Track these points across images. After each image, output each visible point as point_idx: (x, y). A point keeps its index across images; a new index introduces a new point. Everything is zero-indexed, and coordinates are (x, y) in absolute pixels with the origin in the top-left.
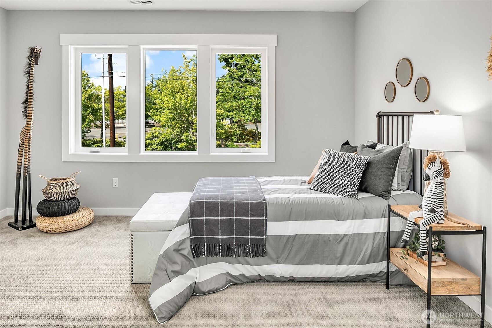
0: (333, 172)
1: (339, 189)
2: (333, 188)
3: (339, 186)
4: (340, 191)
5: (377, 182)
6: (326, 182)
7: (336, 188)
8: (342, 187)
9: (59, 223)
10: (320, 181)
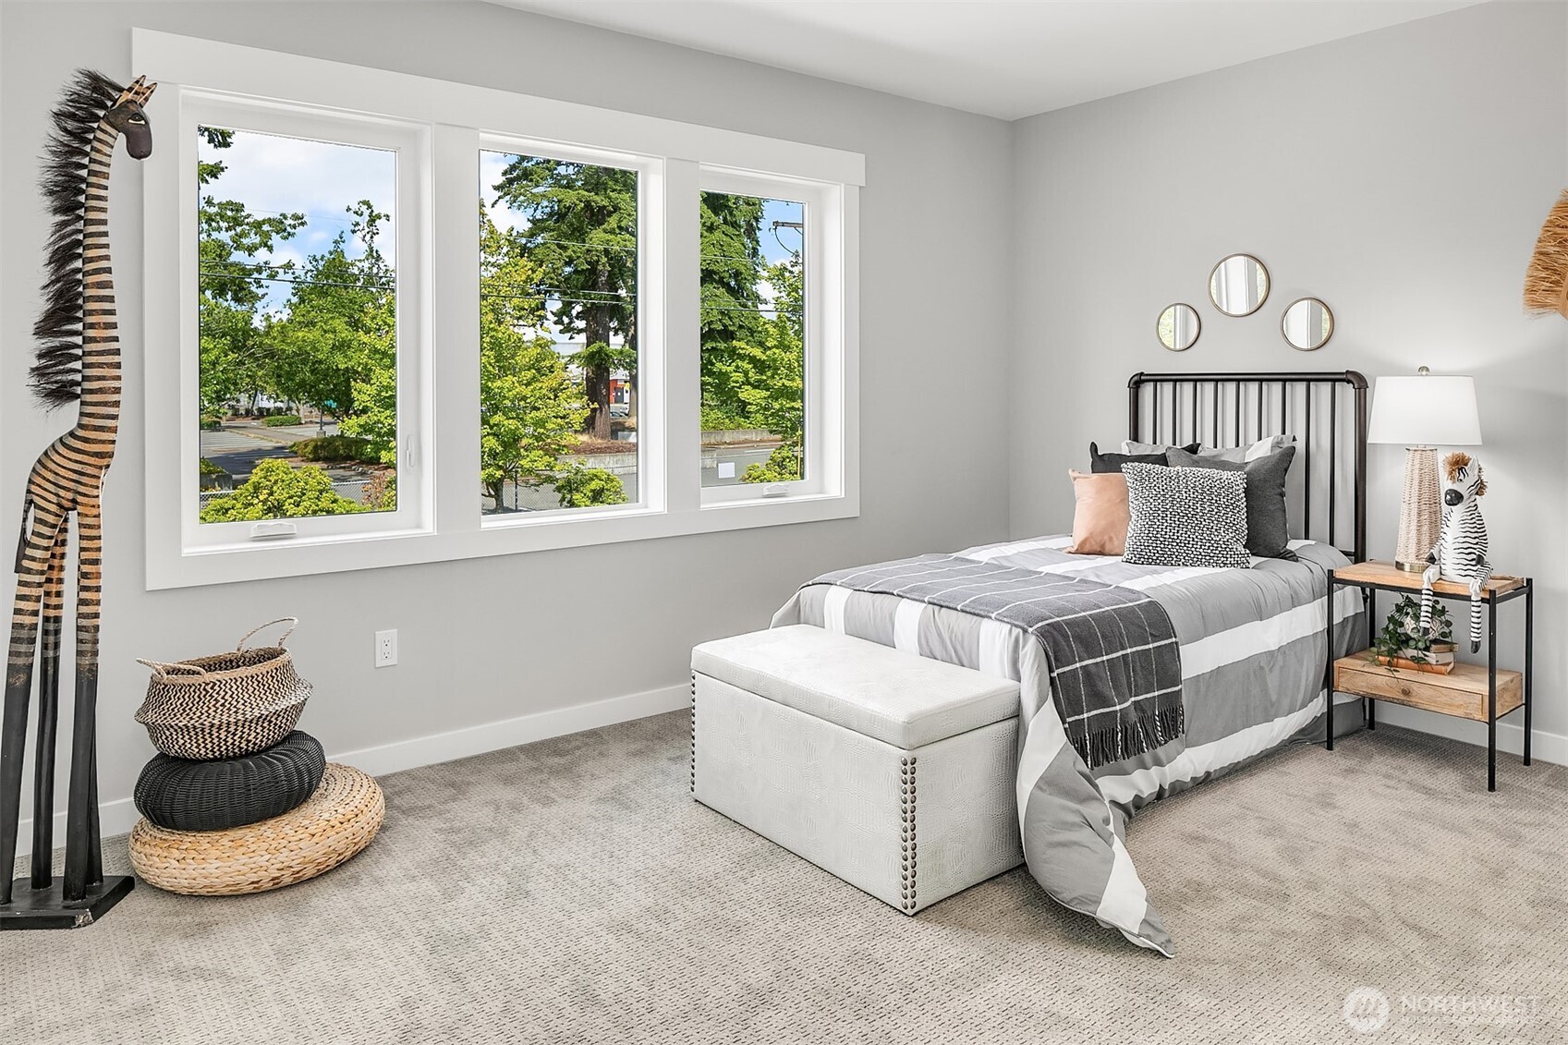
0: (1190, 515)
1: (1217, 552)
2: (1201, 550)
3: (1215, 545)
4: (1220, 555)
5: (1270, 527)
6: (1178, 541)
7: (1209, 551)
8: (1223, 546)
9: (316, 839)
10: (1162, 539)
